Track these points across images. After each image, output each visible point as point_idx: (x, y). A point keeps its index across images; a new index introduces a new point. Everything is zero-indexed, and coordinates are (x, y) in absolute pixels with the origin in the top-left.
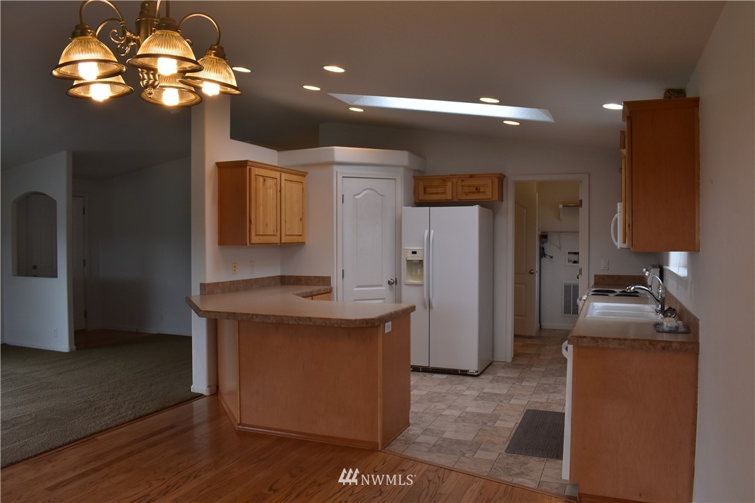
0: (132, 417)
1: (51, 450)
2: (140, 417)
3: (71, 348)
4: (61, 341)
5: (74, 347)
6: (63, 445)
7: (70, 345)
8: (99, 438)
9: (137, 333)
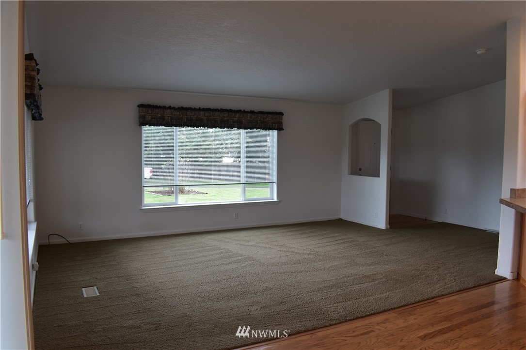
0: (458, 289)
1: (408, 305)
2: (464, 290)
3: (387, 227)
4: (380, 221)
5: (389, 226)
6: (416, 303)
7: (386, 225)
8: (439, 301)
9: (426, 220)
